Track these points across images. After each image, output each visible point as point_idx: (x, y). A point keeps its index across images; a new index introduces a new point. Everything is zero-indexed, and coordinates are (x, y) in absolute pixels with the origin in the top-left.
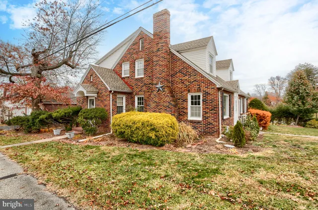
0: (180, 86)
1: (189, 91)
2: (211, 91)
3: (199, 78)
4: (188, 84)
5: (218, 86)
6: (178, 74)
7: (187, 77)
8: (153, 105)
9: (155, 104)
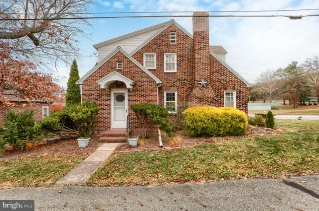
0: (217, 84)
1: (226, 89)
2: (243, 90)
3: (233, 79)
4: (224, 83)
5: (248, 87)
6: (215, 74)
7: (223, 77)
8: (195, 101)
9: (198, 100)
